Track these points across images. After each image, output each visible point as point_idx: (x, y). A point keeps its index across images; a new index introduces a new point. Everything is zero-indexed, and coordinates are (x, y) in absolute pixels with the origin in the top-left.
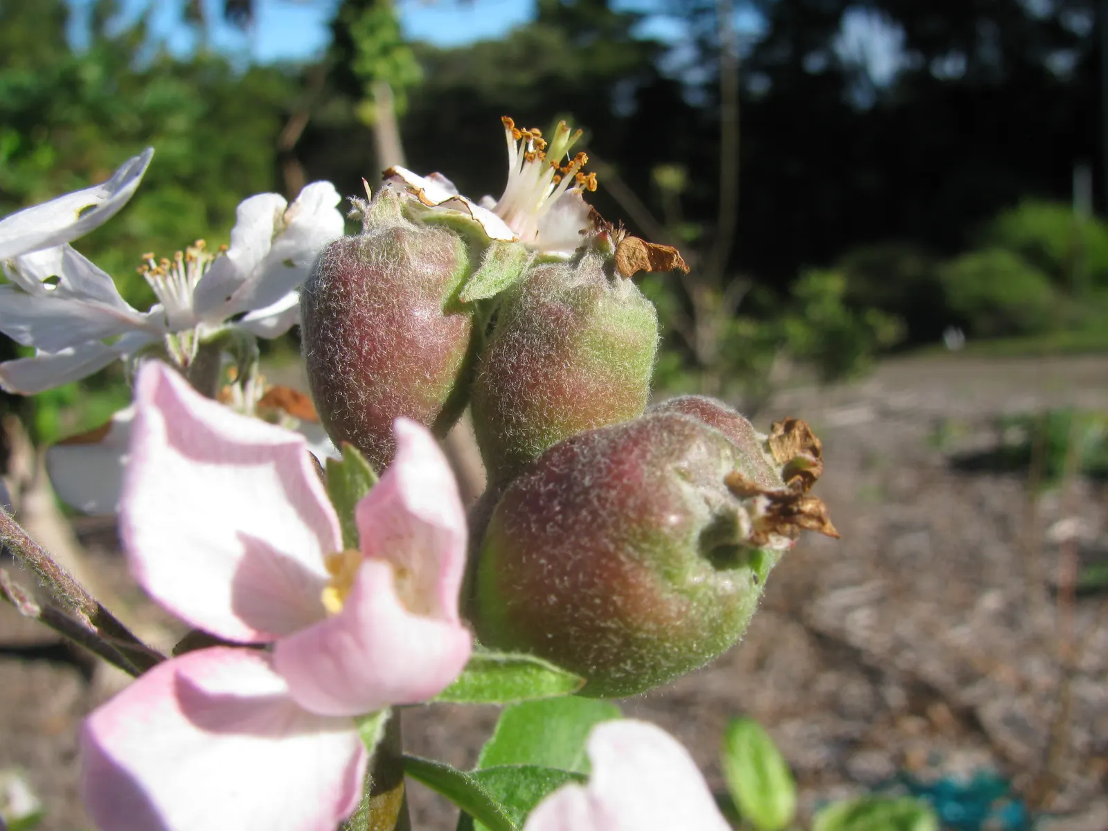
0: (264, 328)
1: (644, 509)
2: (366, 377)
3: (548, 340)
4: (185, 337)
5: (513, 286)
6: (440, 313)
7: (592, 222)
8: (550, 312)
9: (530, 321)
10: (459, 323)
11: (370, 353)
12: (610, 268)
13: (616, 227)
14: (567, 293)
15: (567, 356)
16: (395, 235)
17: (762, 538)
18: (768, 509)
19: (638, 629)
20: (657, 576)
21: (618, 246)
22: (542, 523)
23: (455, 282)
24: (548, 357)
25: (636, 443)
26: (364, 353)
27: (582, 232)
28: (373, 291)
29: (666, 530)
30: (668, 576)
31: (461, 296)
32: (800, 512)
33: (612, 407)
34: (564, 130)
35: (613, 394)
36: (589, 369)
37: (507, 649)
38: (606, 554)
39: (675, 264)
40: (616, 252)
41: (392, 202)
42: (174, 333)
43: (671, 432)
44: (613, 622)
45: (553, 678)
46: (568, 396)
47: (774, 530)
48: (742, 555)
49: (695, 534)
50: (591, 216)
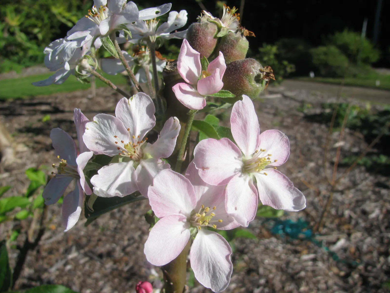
0: (166, 37)
1: (247, 71)
2: (200, 47)
3: (231, 45)
4: (153, 37)
5: (225, 35)
6: (213, 38)
7: (239, 26)
8: (232, 40)
9: (228, 41)
10: (215, 40)
11: (201, 43)
12: (242, 34)
13: (244, 28)
14: (235, 38)
15: (234, 48)
16: (207, 24)
17: (264, 79)
18: (265, 74)
19: (244, 90)
20: (248, 82)
21: (244, 31)
22: (231, 72)
23: (216, 33)
24: (231, 48)
25: (246, 62)
26: (200, 43)
27: (237, 28)
28: (203, 33)
29: (251, 75)
30: (250, 82)
31: (217, 36)
32: (270, 75)
33: (240, 58)
34: (234, 8)
35: (240, 56)
36: (237, 51)
37: (225, 90)
38: (241, 77)
39: (253, 35)
40: (244, 32)
41: (206, 18)
42: (151, 36)
43: (252, 61)
44: (241, 88)
45: (231, 95)
46: (233, 55)
47: (266, 78)
48: (260, 81)
49: (254, 76)
50: (239, 25)
